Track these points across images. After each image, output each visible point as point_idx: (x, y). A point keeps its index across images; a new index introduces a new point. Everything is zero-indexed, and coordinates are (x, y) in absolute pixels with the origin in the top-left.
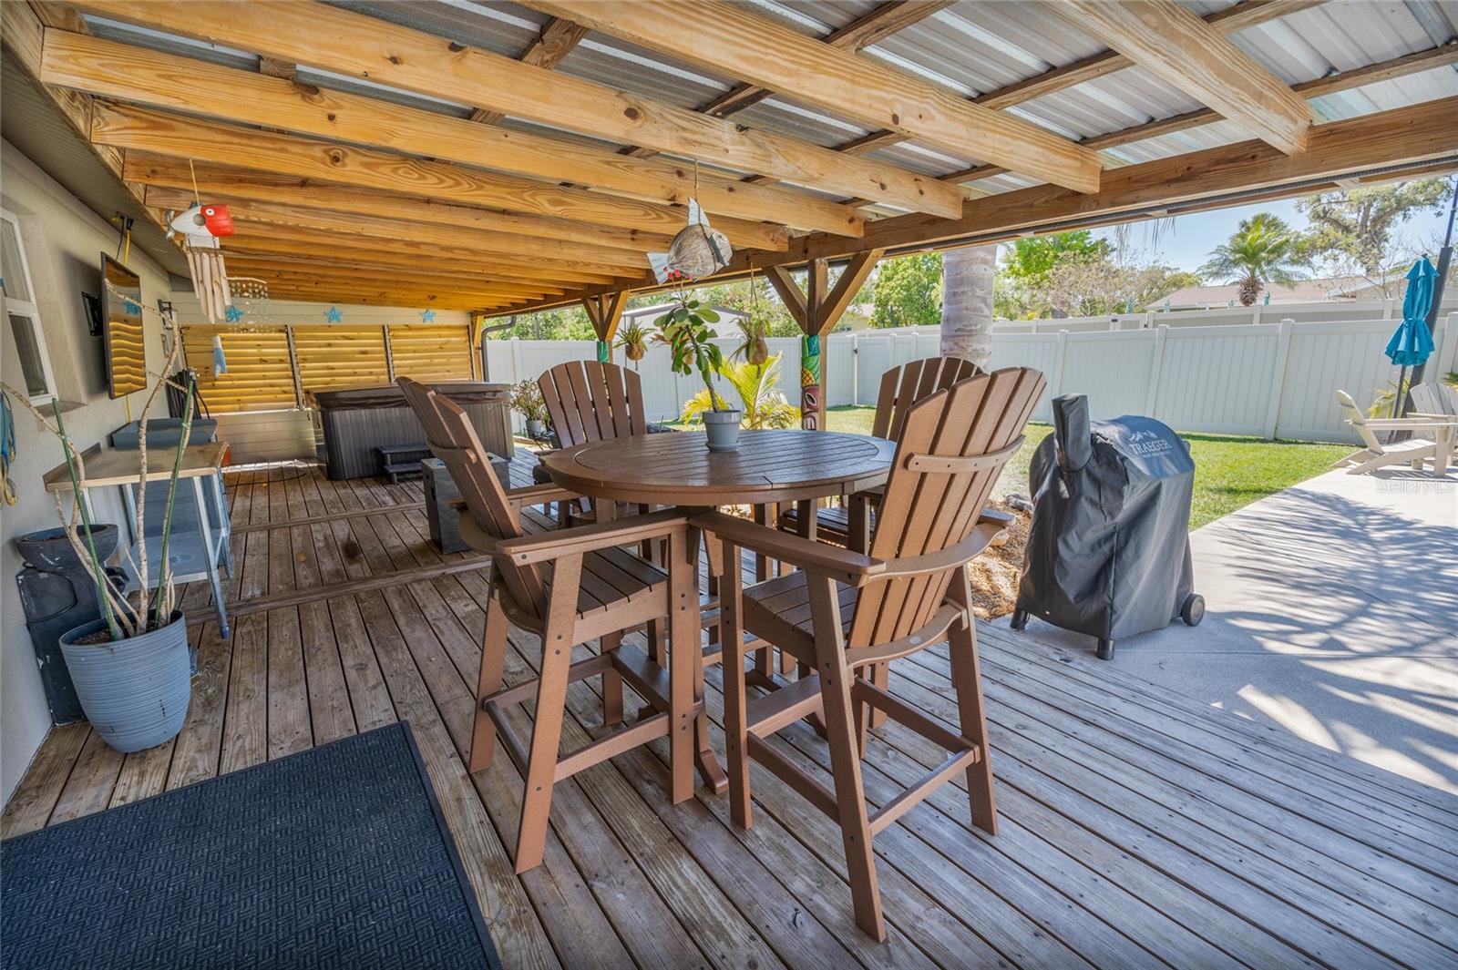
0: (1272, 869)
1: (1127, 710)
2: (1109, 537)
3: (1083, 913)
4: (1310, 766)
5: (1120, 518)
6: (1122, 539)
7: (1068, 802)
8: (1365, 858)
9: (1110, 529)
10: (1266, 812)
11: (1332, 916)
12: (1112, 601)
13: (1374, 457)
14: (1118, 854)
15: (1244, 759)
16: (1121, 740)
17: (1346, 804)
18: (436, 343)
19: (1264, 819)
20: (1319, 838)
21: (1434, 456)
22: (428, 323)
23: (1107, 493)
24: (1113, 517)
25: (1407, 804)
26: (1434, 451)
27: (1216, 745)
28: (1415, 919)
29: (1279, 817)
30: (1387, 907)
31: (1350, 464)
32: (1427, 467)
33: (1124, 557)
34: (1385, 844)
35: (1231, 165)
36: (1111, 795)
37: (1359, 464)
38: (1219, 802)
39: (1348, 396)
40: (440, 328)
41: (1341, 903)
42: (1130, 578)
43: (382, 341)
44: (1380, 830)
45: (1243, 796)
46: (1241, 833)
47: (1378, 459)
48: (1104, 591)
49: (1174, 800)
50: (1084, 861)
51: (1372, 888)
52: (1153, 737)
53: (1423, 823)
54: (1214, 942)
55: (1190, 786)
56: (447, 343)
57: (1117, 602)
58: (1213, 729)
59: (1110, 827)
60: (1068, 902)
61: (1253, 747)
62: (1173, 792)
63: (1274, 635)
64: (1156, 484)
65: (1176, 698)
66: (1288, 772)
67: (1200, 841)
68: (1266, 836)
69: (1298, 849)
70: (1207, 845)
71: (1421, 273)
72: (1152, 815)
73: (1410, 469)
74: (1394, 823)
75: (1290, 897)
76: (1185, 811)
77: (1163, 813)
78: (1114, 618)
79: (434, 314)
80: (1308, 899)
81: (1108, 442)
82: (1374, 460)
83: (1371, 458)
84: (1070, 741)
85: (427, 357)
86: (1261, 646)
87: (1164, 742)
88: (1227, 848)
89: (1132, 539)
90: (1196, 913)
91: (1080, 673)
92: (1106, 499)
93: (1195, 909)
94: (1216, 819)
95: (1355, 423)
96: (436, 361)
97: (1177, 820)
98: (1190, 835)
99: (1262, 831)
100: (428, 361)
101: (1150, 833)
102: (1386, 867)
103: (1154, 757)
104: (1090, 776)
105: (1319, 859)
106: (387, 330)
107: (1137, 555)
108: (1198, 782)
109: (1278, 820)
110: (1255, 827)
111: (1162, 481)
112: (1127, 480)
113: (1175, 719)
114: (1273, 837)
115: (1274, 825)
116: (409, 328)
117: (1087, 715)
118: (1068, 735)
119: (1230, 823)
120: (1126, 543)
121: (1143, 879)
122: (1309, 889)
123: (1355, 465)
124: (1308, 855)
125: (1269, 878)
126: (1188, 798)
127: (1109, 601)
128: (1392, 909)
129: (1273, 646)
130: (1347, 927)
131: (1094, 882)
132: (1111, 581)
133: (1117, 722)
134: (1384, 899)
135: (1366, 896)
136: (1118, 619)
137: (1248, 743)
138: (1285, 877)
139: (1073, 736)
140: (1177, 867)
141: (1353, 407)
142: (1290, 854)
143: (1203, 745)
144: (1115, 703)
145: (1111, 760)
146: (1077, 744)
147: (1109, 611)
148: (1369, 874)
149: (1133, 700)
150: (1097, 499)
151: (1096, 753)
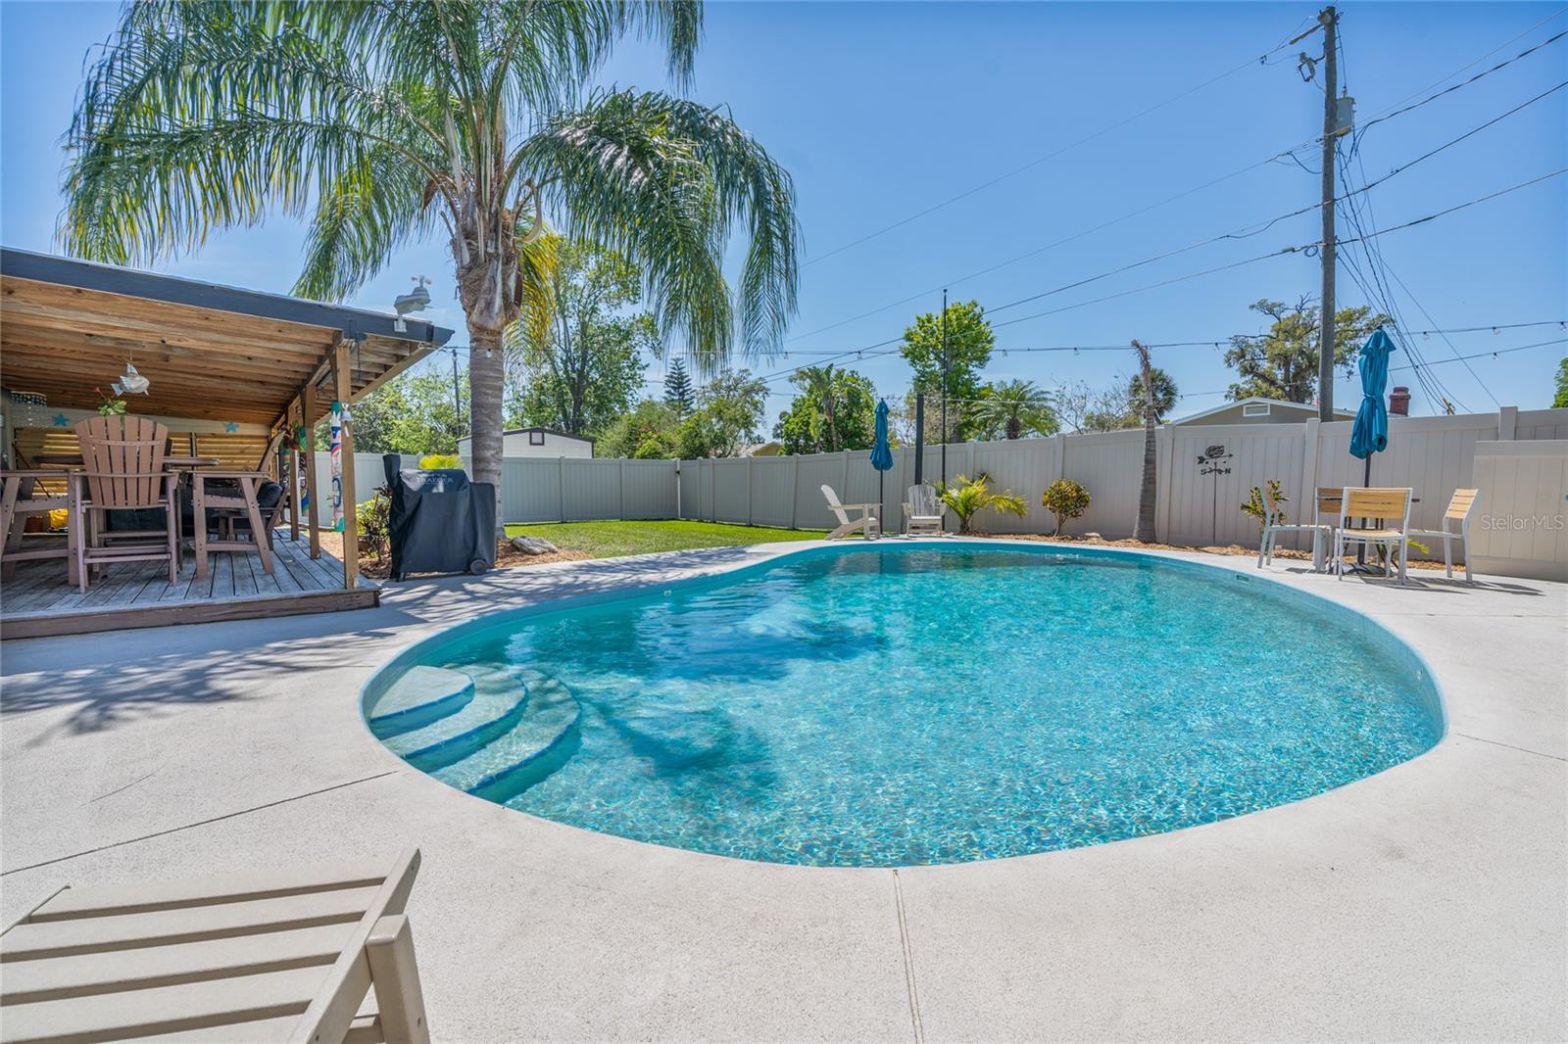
18: (237, 448)
22: (231, 432)
40: (242, 437)
43: (189, 445)
56: (248, 448)
79: (238, 426)
85: (229, 459)
96: (236, 461)
100: (230, 461)
106: (194, 437)
116: (214, 436)
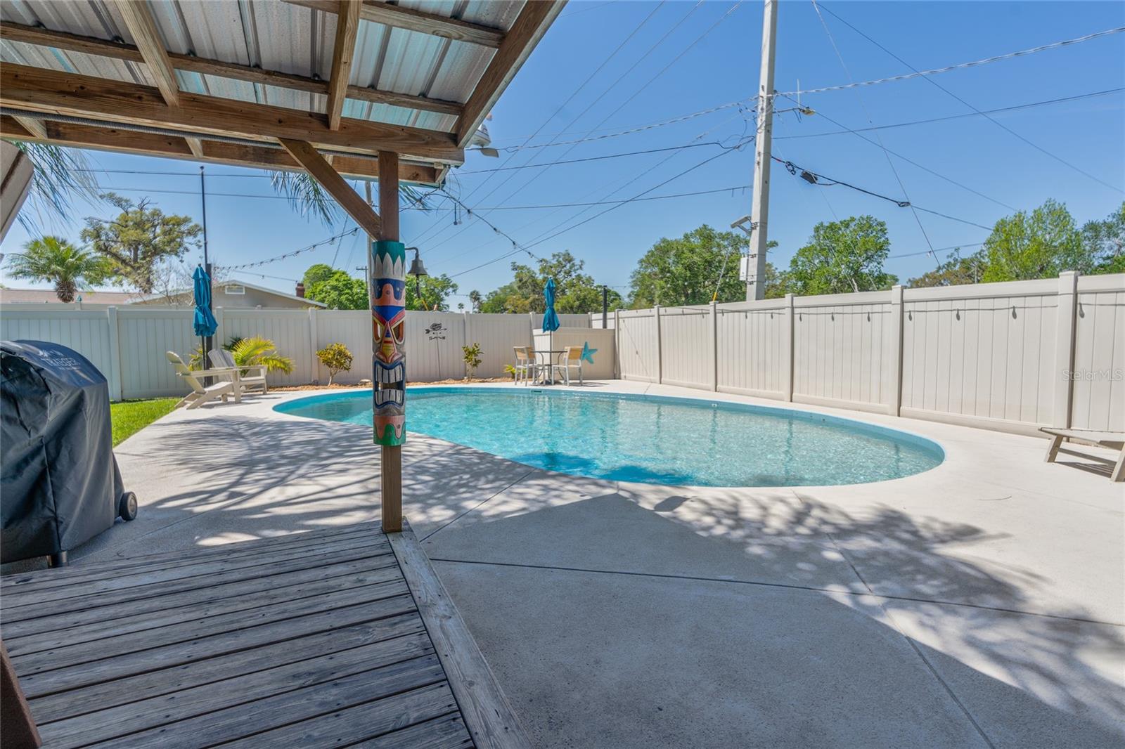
0: (283, 607)
1: (117, 584)
2: (36, 452)
3: (178, 725)
4: (267, 549)
5: (44, 430)
6: (52, 451)
7: (106, 670)
8: (320, 573)
9: (35, 444)
10: (260, 583)
11: (325, 606)
12: (55, 514)
13: (200, 397)
14: (179, 670)
15: (228, 566)
16: (126, 604)
17: (296, 556)
19: (261, 587)
20: (295, 578)
21: (233, 391)
23: (26, 406)
24: (37, 430)
25: (320, 541)
26: (232, 388)
27: (204, 569)
28: (356, 582)
29: (268, 581)
30: (343, 586)
31: (186, 404)
32: (230, 399)
33: (59, 467)
34: (324, 562)
35: (121, 97)
36: (146, 639)
37: (192, 402)
38: (228, 595)
39: (175, 354)
41: (324, 598)
42: (70, 485)
44: (318, 558)
45: (241, 584)
46: (255, 602)
47: (203, 397)
48: (44, 506)
49: (198, 613)
50: (152, 695)
51: (332, 583)
52: (152, 588)
53: (332, 544)
54: (279, 664)
55: (203, 599)
57: (61, 512)
58: (196, 562)
59: (160, 658)
60: (158, 730)
61: (229, 557)
62: (194, 609)
63: (195, 504)
64: (78, 392)
65: (155, 558)
66: (258, 558)
67: (232, 622)
68: (268, 594)
69: (289, 589)
70: (238, 621)
71: (200, 276)
72: (188, 631)
73: (221, 402)
74: (321, 551)
75: (301, 613)
76: (210, 614)
77: (196, 625)
78: (61, 529)
80: (310, 607)
81: (17, 355)
82: (201, 398)
83: (199, 397)
84: (74, 632)
86: (191, 512)
87: (165, 586)
88: (251, 615)
89: (63, 448)
90: (258, 659)
91: (51, 582)
92: (27, 413)
93: (256, 658)
94: (233, 605)
95: (183, 374)
97: (208, 622)
98: (223, 624)
99: (264, 593)
101: (194, 641)
102: (331, 571)
103: (163, 599)
104: (115, 641)
105: (302, 587)
107: (73, 462)
108: (209, 593)
109: (268, 583)
110: (259, 594)
111: (84, 389)
112: (47, 390)
113: (163, 570)
114: (272, 593)
115: (268, 586)
117: (80, 605)
118: (69, 628)
119: (243, 602)
120: (58, 452)
121: (209, 669)
122: (307, 603)
123: (190, 403)
124: (295, 589)
125: (285, 611)
126: (207, 606)
127: (50, 514)
128: (346, 585)
129: (198, 509)
130: (334, 605)
131: (172, 701)
132: (50, 493)
133: (114, 595)
134: (339, 584)
135: (333, 588)
136: (66, 529)
137: (224, 557)
138: (291, 606)
139: (77, 625)
140: (228, 645)
141: (180, 363)
142: (286, 594)
143: (195, 573)
144: (101, 585)
145: (128, 620)
146: (85, 629)
147: (54, 524)
148: (327, 578)
149: (119, 575)
150: (14, 414)
151: (109, 624)
